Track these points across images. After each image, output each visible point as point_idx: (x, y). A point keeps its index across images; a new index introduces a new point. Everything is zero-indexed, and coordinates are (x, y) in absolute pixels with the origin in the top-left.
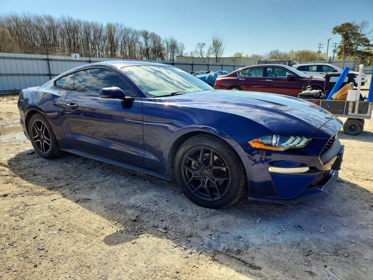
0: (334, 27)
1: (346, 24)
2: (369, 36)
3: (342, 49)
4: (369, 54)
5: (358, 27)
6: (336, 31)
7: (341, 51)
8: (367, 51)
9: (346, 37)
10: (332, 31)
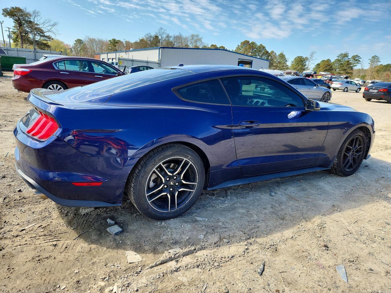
0: (4, 8)
1: (16, 8)
2: (44, 27)
3: (18, 36)
4: (46, 45)
5: (30, 15)
6: (7, 13)
7: (17, 38)
8: (45, 42)
9: (20, 23)
10: (2, 13)
